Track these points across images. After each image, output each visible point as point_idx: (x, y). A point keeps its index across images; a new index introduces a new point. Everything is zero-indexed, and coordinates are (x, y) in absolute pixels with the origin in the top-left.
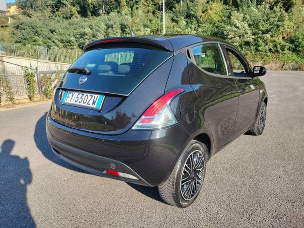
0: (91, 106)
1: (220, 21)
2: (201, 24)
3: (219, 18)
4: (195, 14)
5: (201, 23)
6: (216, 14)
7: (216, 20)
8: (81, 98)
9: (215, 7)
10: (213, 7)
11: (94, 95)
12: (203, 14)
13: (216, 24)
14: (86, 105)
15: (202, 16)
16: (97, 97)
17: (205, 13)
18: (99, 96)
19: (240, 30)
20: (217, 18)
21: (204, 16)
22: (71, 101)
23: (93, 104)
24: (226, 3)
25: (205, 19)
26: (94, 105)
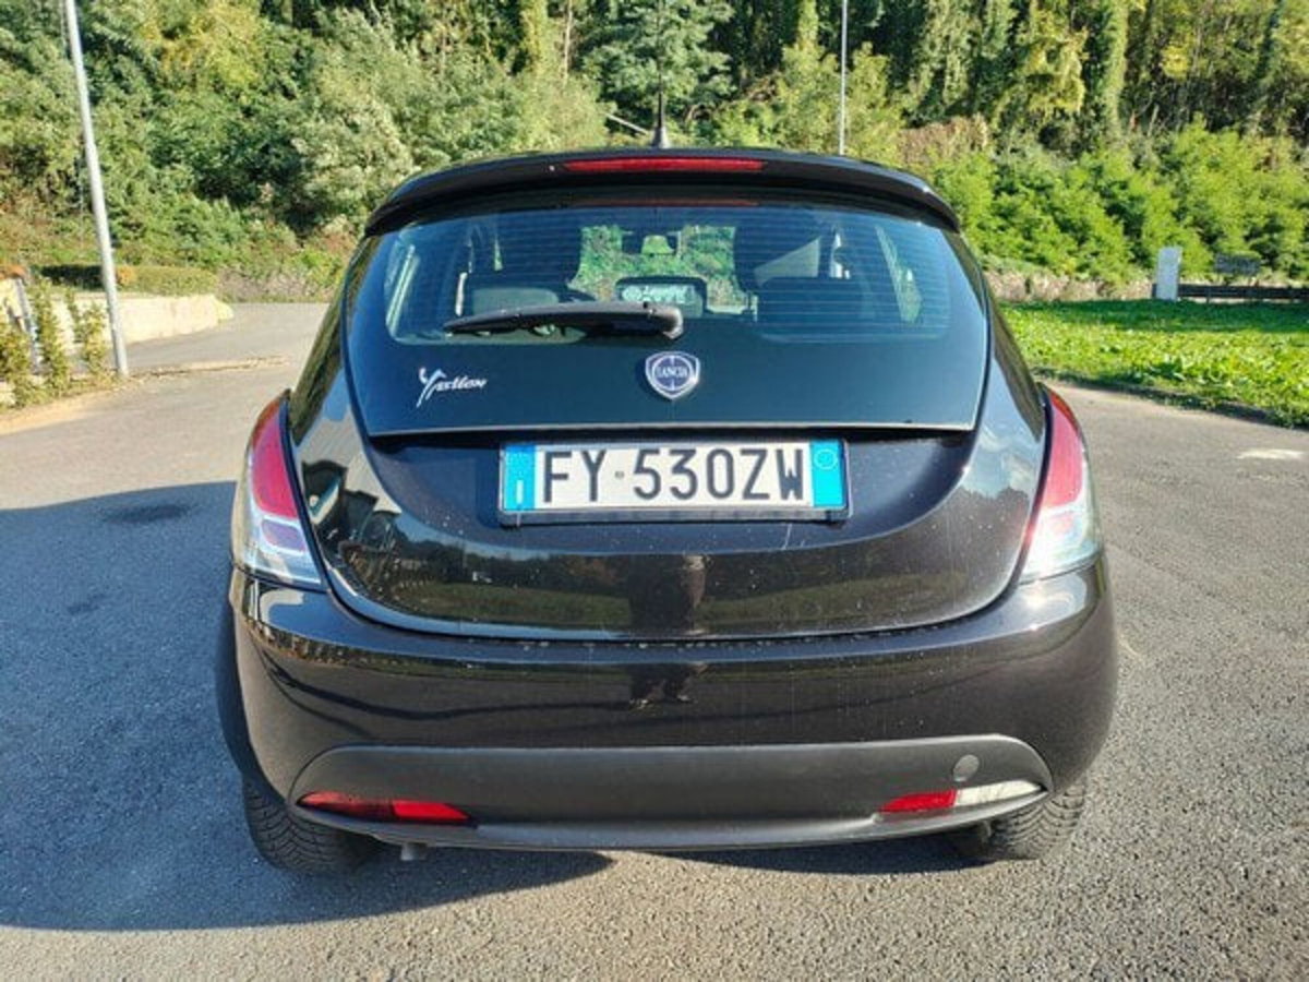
0: (776, 501)
1: (260, 88)
2: (170, 92)
3: (252, 74)
4: (124, 37)
5: (165, 85)
6: (233, 51)
7: (240, 78)
8: (679, 469)
9: (223, 17)
10: (217, 17)
11: (771, 448)
12: (170, 45)
13: (244, 100)
14: (736, 500)
15: (164, 51)
16: (799, 454)
17: (182, 39)
18: (804, 446)
19: (363, 137)
20: (242, 73)
21: (177, 51)
22: (594, 496)
23: (792, 493)
24: (268, 9)
25: (184, 68)
26: (799, 495)
